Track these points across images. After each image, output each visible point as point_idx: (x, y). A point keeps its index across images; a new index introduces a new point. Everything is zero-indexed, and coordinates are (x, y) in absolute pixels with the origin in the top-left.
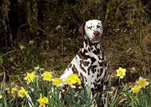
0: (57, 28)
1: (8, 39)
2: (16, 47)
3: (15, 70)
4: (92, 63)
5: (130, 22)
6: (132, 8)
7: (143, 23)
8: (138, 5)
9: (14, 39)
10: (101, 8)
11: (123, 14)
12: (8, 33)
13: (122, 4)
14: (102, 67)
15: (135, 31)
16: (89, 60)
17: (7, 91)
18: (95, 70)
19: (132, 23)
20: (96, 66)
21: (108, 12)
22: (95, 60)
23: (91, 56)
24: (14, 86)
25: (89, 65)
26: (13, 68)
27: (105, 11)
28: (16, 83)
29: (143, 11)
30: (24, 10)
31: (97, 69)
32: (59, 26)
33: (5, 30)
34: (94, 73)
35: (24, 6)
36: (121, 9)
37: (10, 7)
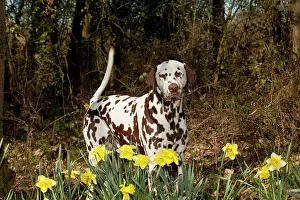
0: (141, 77)
1: (66, 94)
2: (78, 105)
3: (76, 142)
4: (156, 134)
5: (256, 67)
6: (258, 46)
7: (276, 71)
8: (268, 42)
9: (75, 94)
10: (210, 47)
11: (245, 56)
12: (66, 84)
13: (243, 40)
14: (171, 143)
15: (263, 81)
16: (154, 127)
17: (63, 175)
18: (160, 146)
19: (258, 70)
20: (161, 140)
21: (221, 51)
22: (164, 130)
23: (159, 122)
24: (74, 168)
25: (153, 135)
26: (74, 138)
27: (217, 51)
28: (78, 162)
29: (275, 52)
30: (91, 49)
31: (162, 143)
32: (145, 74)
33: (61, 81)
34: (156, 148)
35: (91, 42)
36: (240, 48)
37: (70, 45)
